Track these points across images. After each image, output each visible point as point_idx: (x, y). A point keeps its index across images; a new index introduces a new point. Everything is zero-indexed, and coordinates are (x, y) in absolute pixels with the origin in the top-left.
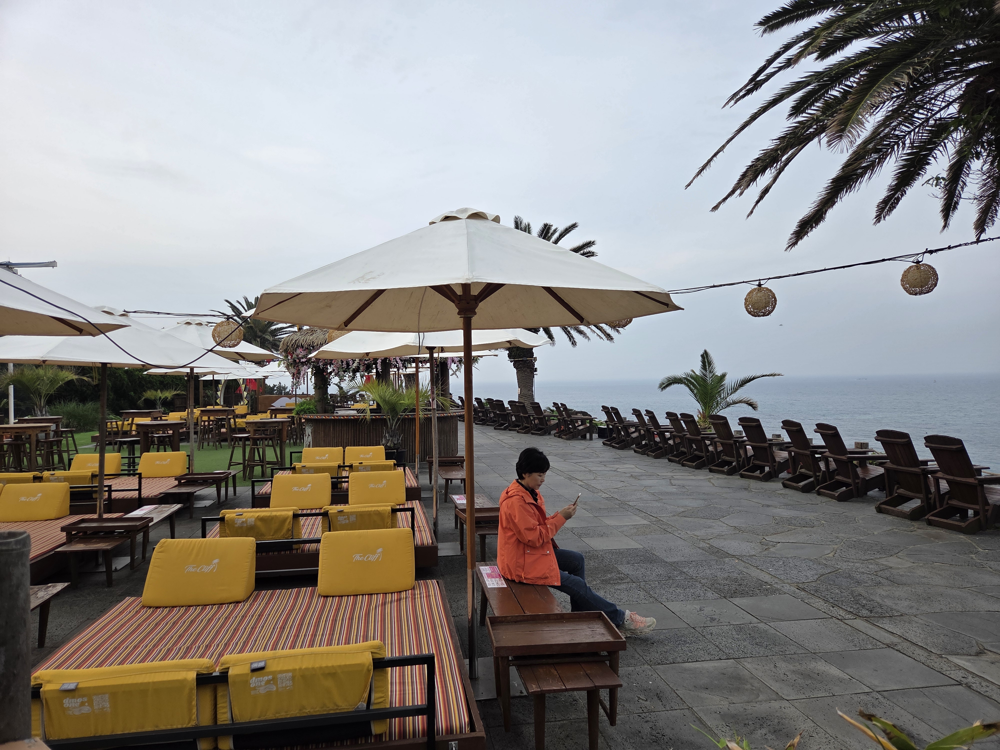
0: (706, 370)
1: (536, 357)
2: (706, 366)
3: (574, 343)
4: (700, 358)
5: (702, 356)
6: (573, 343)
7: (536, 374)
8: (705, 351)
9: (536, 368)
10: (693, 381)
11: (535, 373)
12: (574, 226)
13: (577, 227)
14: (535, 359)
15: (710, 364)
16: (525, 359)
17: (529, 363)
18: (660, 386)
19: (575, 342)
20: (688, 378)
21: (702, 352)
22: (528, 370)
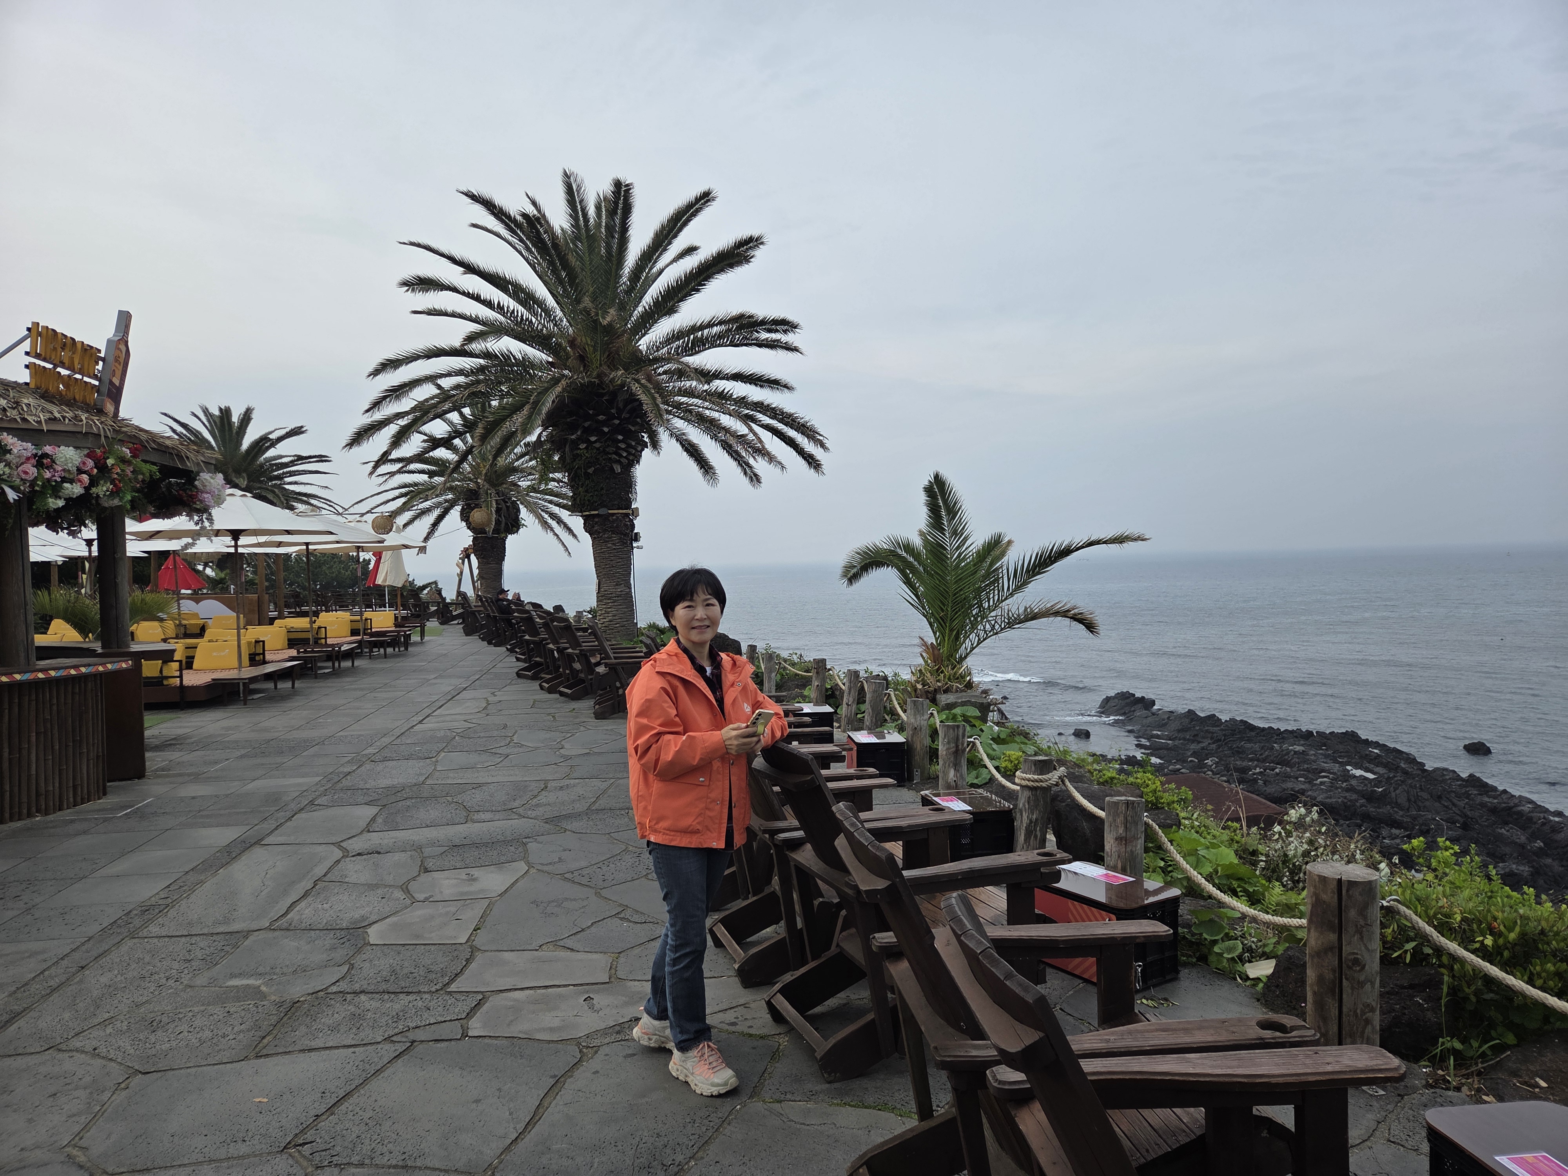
0: (942, 530)
1: (637, 509)
2: (940, 517)
3: (755, 478)
4: (923, 497)
5: (929, 490)
6: (751, 479)
7: (638, 547)
8: (937, 477)
9: (636, 534)
10: (912, 559)
11: (635, 545)
12: (705, 198)
13: (714, 199)
14: (636, 513)
15: (953, 511)
16: (603, 511)
17: (614, 521)
18: (844, 575)
19: (756, 475)
20: (899, 551)
21: (926, 479)
22: (615, 538)
